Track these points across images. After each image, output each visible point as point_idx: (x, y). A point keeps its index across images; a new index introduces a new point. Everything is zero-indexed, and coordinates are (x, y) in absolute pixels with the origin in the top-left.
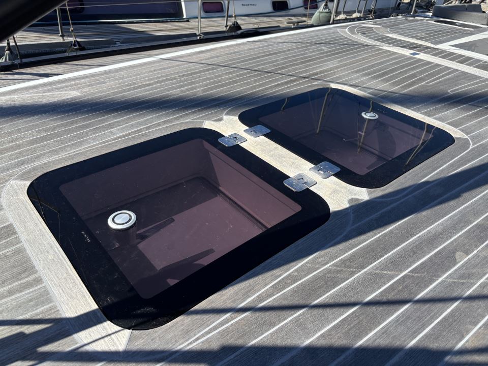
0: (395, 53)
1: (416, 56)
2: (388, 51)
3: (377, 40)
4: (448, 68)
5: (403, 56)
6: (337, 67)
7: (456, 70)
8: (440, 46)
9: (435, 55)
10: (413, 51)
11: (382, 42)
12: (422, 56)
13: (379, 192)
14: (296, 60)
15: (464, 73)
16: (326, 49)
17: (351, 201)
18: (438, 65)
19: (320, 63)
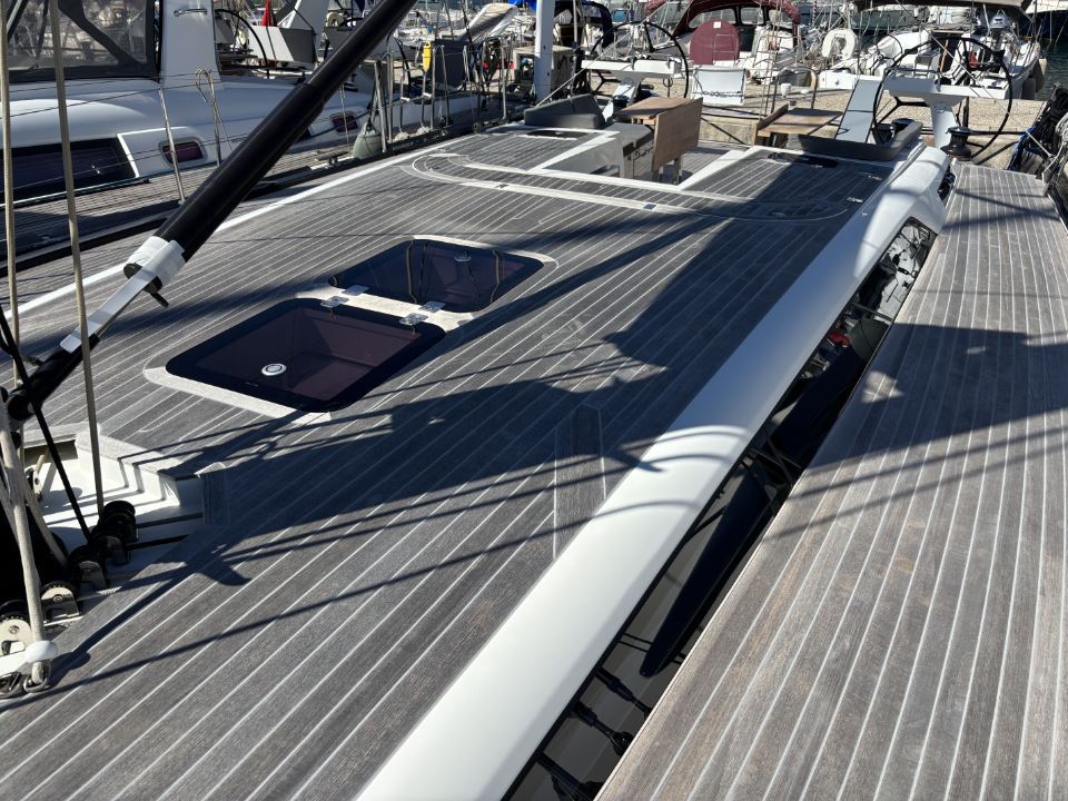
0: (479, 189)
1: (505, 189)
2: (470, 188)
3: (455, 175)
4: (540, 197)
5: (488, 190)
6: (416, 216)
7: (548, 198)
8: (532, 172)
9: (525, 184)
10: (499, 183)
11: (462, 176)
12: (512, 187)
13: (481, 313)
14: (363, 216)
15: (557, 200)
16: (394, 196)
17: (459, 323)
18: (529, 195)
19: (393, 215)
